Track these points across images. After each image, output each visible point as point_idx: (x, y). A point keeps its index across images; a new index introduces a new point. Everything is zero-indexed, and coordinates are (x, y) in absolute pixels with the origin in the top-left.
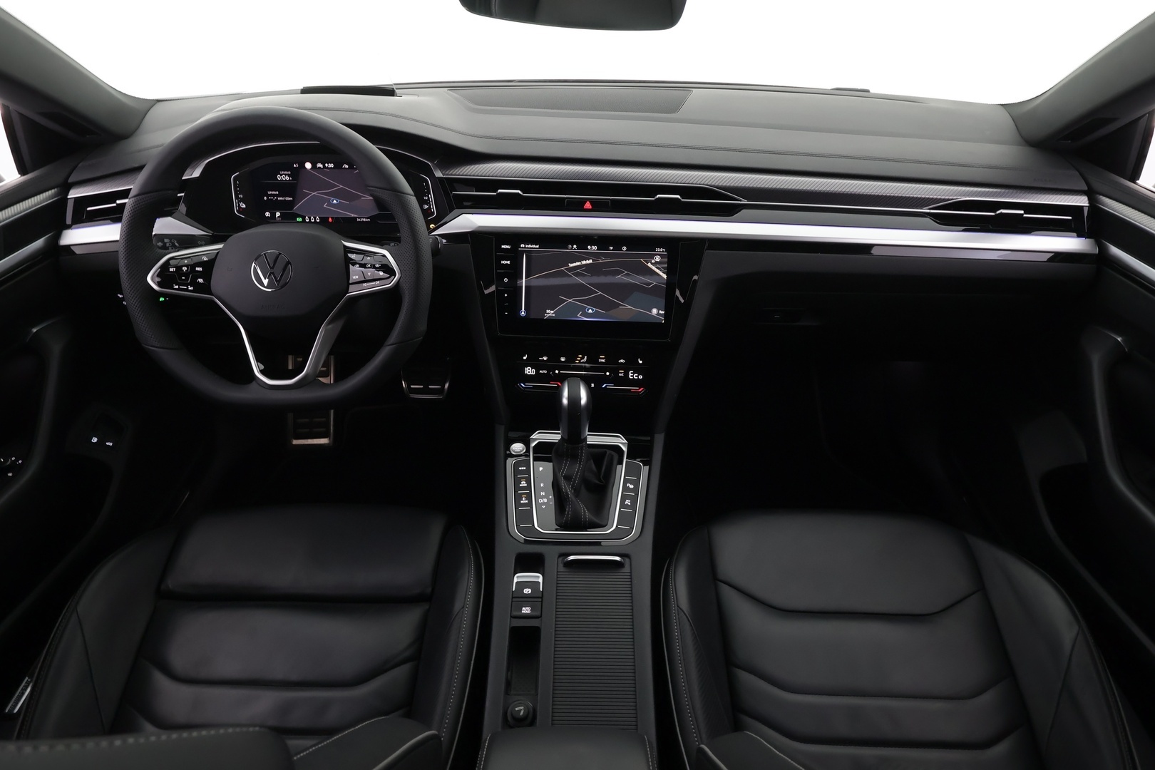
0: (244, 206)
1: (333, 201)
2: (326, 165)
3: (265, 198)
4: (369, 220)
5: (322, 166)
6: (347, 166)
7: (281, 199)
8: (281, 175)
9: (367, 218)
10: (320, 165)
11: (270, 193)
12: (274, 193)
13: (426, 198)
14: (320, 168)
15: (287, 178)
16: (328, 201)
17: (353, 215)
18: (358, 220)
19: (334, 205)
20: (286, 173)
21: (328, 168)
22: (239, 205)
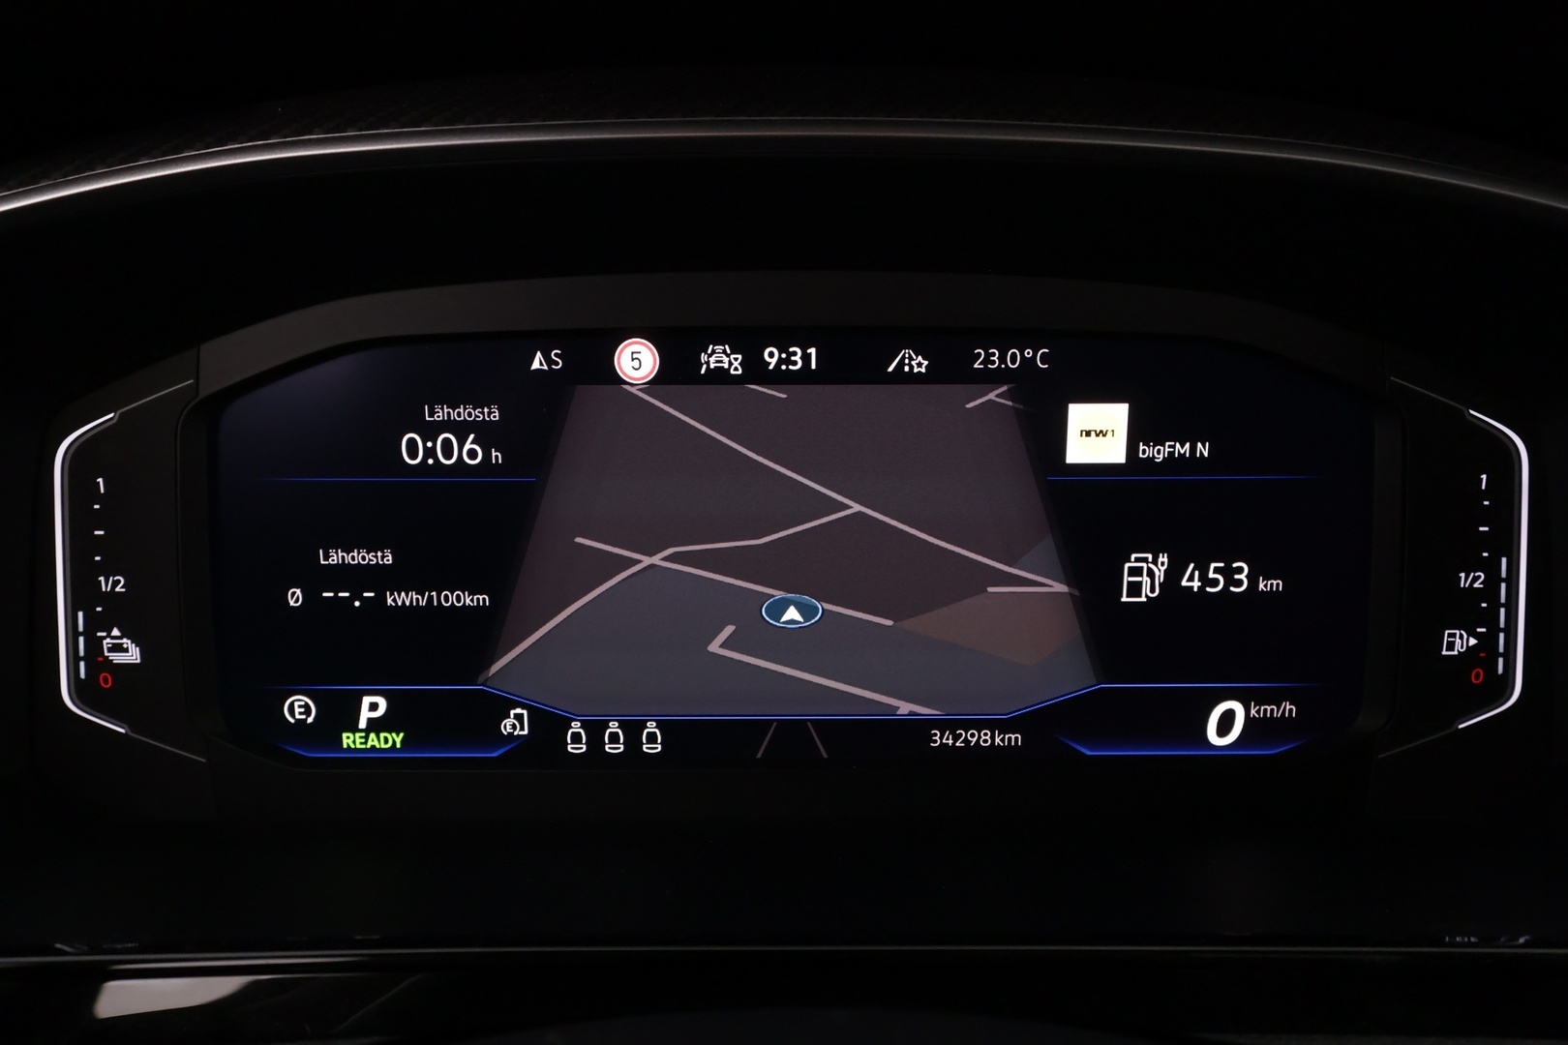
0: (133, 655)
1: (779, 609)
2: (771, 356)
3: (295, 597)
4: (1016, 738)
5: (734, 363)
6: (919, 364)
7: (404, 599)
8: (430, 432)
9: (1004, 727)
10: (721, 358)
11: (336, 557)
12: (358, 557)
13: (1472, 580)
14: (720, 375)
15: (469, 451)
16: (745, 610)
17: (905, 708)
18: (938, 739)
19: (786, 645)
20: (463, 413)
21: (778, 378)
22: (94, 645)
